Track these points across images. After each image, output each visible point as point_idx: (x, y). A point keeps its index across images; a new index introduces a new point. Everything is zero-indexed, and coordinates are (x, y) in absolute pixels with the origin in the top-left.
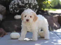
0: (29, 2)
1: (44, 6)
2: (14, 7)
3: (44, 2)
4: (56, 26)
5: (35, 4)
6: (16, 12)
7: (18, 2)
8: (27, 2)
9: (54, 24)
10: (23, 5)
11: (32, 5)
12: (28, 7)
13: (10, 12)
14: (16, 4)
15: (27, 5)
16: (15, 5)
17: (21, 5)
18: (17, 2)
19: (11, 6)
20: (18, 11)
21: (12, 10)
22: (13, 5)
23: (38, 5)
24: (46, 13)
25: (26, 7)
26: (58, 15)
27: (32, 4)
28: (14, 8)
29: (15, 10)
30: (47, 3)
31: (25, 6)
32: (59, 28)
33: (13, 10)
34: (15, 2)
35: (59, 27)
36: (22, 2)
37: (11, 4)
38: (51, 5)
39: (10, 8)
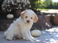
0: (22, 2)
1: (36, 5)
2: (6, 6)
3: (37, 2)
4: (49, 25)
5: (28, 4)
6: (8, 11)
7: (11, 1)
8: (19, 2)
9: (47, 24)
10: (15, 4)
11: (25, 5)
12: (20, 6)
13: (3, 11)
14: (9, 3)
15: (20, 5)
16: (7, 4)
17: (14, 4)
18: (9, 1)
19: (3, 5)
20: (10, 10)
21: (4, 9)
22: (6, 4)
23: (31, 5)
24: (38, 13)
25: (19, 7)
26: (50, 15)
27: (24, 3)
28: (6, 8)
29: (8, 10)
30: (40, 3)
31: (18, 5)
32: (51, 28)
33: (6, 10)
34: (7, 1)
35: (51, 26)
36: (14, 2)
37: (3, 3)
38: (43, 5)
39: (2, 7)
